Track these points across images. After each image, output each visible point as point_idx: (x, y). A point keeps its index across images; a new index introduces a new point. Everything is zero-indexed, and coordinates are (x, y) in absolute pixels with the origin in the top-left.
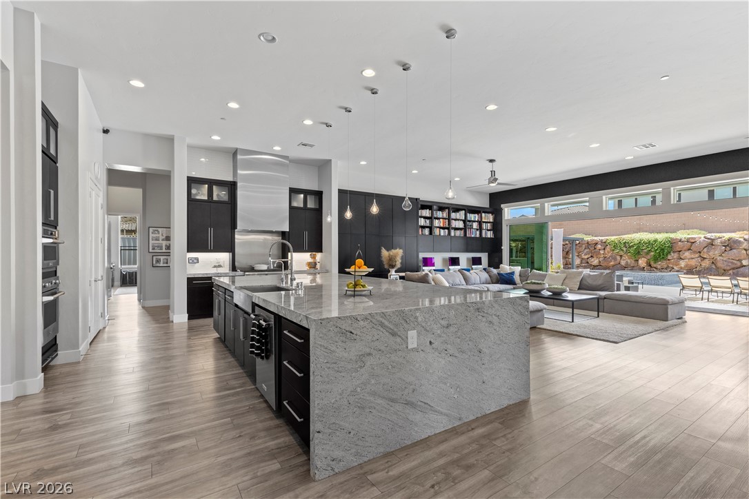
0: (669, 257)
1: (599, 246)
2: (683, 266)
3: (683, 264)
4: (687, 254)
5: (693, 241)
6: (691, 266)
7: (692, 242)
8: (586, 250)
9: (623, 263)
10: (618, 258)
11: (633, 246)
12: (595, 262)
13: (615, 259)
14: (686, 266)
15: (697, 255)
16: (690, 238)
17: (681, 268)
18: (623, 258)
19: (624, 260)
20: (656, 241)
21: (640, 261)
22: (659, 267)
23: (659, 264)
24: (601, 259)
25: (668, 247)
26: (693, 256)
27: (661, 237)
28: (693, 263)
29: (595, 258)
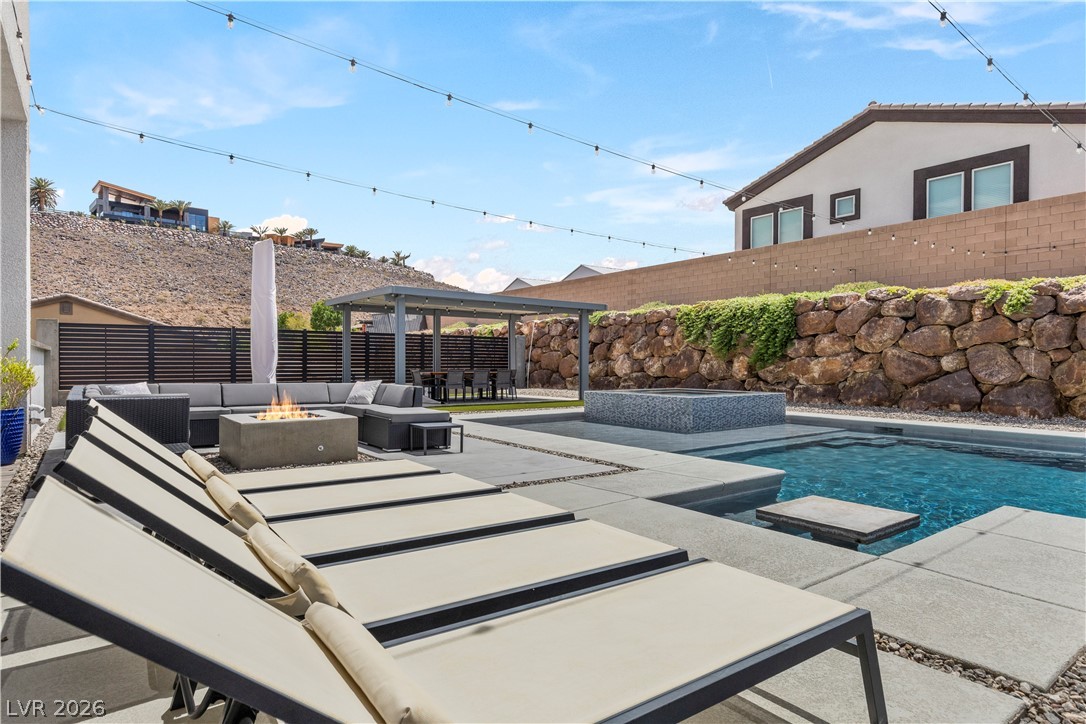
0: (790, 352)
1: (664, 329)
2: (816, 375)
3: (816, 368)
4: (825, 342)
5: (839, 306)
6: (833, 376)
7: (836, 309)
8: (644, 339)
9: (704, 369)
10: (696, 356)
11: (718, 326)
12: (654, 367)
13: (689, 359)
14: (823, 374)
15: (847, 346)
16: (832, 299)
17: (813, 380)
18: (707, 356)
19: (707, 361)
20: (763, 309)
21: (736, 365)
22: (770, 379)
23: (768, 372)
24: (666, 360)
25: (787, 324)
26: (838, 348)
27: (776, 300)
28: (837, 366)
29: (655, 359)
